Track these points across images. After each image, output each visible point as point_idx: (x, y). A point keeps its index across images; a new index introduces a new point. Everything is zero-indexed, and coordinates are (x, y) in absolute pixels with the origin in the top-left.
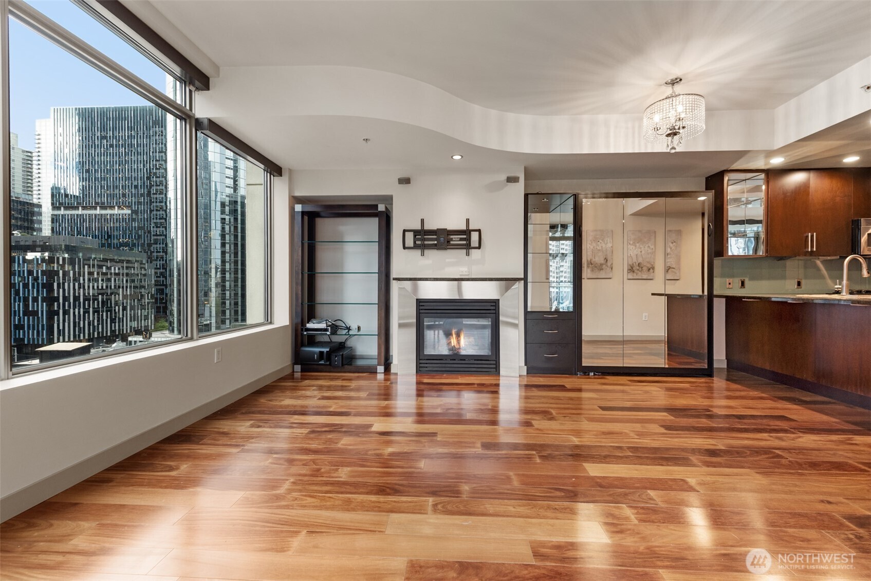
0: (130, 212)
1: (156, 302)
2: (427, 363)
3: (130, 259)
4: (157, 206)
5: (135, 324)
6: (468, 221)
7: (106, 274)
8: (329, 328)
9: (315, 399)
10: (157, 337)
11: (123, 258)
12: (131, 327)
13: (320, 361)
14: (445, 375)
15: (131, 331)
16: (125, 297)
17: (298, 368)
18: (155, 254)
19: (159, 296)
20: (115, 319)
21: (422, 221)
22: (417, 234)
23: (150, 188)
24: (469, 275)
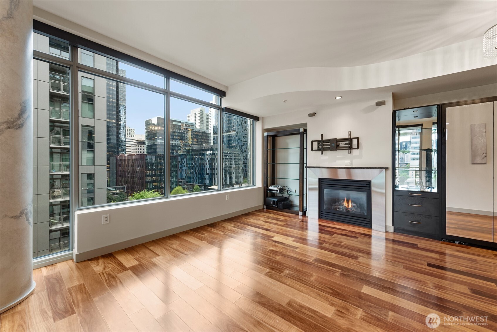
0: (235, 133)
1: (243, 171)
2: (325, 214)
3: (235, 152)
4: (244, 129)
5: (236, 180)
6: (350, 133)
7: (228, 159)
8: (278, 190)
9: (262, 222)
10: (243, 185)
11: (233, 152)
12: (235, 181)
13: (274, 205)
14: (335, 223)
15: (235, 183)
16: (234, 168)
17: (265, 207)
18: (243, 150)
19: (244, 168)
20: (230, 177)
21: (322, 135)
22: (319, 142)
23: (242, 121)
24: (351, 165)
